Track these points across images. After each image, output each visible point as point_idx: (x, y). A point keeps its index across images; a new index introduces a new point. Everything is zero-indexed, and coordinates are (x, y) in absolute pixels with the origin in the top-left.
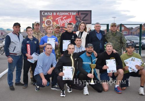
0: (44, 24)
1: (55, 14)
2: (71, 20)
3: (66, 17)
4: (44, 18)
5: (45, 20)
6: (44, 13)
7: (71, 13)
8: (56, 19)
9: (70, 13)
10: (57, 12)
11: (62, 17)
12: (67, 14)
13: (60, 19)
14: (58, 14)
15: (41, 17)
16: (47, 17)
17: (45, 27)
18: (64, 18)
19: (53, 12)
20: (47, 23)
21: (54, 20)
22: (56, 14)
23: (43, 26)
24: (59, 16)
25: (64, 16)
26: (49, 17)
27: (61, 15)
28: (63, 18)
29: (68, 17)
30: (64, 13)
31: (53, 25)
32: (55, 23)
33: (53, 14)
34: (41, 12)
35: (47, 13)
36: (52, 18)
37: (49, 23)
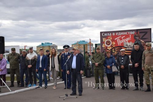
0: (104, 44)
1: (114, 34)
2: (130, 39)
3: (124, 37)
4: (104, 39)
5: (105, 41)
6: (104, 34)
7: (130, 33)
8: (115, 39)
9: (129, 32)
10: (115, 32)
12: (126, 33)
14: (117, 34)
15: (102, 37)
16: (107, 37)
18: (123, 38)
19: (112, 32)
20: (106, 43)
21: (113, 40)
22: (115, 34)
23: (103, 46)
24: (118, 36)
25: (122, 36)
27: (120, 34)
28: (122, 38)
29: (127, 36)
31: (112, 44)
32: (114, 43)
33: (112, 34)
34: (101, 33)
35: (106, 34)
36: (111, 39)
37: (108, 43)
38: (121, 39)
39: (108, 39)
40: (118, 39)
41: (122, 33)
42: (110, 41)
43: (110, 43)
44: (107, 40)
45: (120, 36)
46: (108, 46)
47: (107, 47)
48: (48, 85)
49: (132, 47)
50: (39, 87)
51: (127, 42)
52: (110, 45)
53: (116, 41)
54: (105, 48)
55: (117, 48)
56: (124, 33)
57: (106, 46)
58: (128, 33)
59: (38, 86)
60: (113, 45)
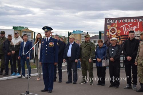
0: (108, 32)
1: (120, 21)
2: (138, 27)
3: (132, 24)
4: (108, 26)
5: (109, 28)
6: (109, 21)
8: (121, 27)
9: (137, 19)
10: (122, 19)
12: (133, 21)
13: (125, 27)
14: (123, 21)
15: (106, 24)
16: (112, 25)
17: (109, 36)
19: (118, 19)
20: (111, 31)
21: (118, 28)
22: (121, 21)
23: (107, 34)
24: (124, 24)
25: (129, 23)
26: (114, 25)
27: (127, 22)
28: (129, 26)
29: (134, 24)
30: (130, 20)
31: (117, 33)
32: (120, 32)
33: (118, 21)
34: (106, 19)
35: (111, 21)
36: (117, 26)
37: (113, 31)
38: (127, 27)
39: (113, 26)
40: (124, 26)
41: (129, 21)
42: (116, 29)
43: (115, 31)
44: (112, 28)
45: (126, 23)
46: (113, 34)
47: (111, 36)
48: (31, 74)
50: (22, 77)
51: (134, 30)
52: (115, 34)
53: (122, 29)
54: (109, 37)
55: (122, 37)
56: (131, 21)
57: (110, 34)
59: (20, 76)
60: (118, 33)
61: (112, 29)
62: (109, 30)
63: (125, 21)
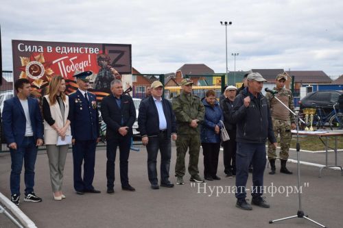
0: (22, 72)
1: (50, 49)
2: (89, 64)
3: (76, 57)
4: (22, 59)
5: (25, 63)
6: (22, 47)
7: (88, 50)
8: (54, 62)
9: (86, 49)
10: (54, 44)
11: (67, 57)
12: (79, 50)
13: (62, 62)
14: (57, 50)
15: (16, 54)
16: (31, 56)
18: (73, 61)
19: (45, 44)
20: (30, 71)
21: (48, 64)
22: (54, 49)
24: (60, 55)
25: (71, 55)
26: (36, 57)
27: (65, 51)
28: (70, 60)
29: (82, 57)
30: (71, 48)
31: (45, 74)
32: (51, 72)
33: (45, 49)
34: (15, 43)
35: (30, 47)
36: (43, 60)
37: (35, 70)
38: (67, 63)
39: (35, 60)
40: (60, 61)
41: (71, 50)
42: (41, 65)
43: (40, 70)
44: (33, 63)
45: (64, 55)
46: (35, 78)
47: (31, 81)
49: (92, 83)
51: (81, 70)
52: (40, 77)
53: (55, 68)
56: (75, 50)
57: (29, 78)
58: (83, 50)
60: (49, 76)
61: (33, 65)
62: (25, 67)
63: (61, 51)
